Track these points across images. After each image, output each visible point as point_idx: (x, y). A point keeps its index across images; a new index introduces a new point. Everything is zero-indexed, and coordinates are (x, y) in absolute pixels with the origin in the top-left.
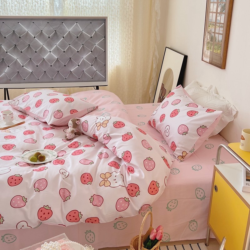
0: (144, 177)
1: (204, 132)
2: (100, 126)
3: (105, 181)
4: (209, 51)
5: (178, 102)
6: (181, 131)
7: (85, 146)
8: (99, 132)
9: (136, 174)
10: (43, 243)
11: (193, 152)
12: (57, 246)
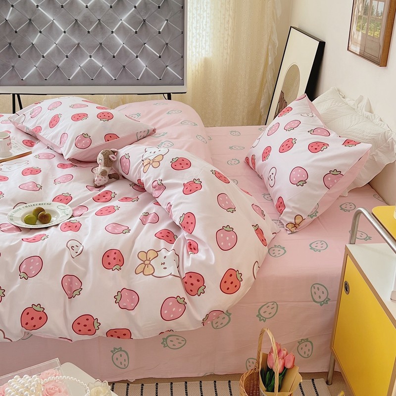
0: (213, 262)
1: (335, 181)
2: (149, 165)
3: (146, 265)
4: (360, 33)
5: (296, 125)
6: (294, 179)
7: (122, 200)
8: (147, 176)
9: (201, 255)
10: (12, 378)
11: (314, 218)
12: (34, 385)
